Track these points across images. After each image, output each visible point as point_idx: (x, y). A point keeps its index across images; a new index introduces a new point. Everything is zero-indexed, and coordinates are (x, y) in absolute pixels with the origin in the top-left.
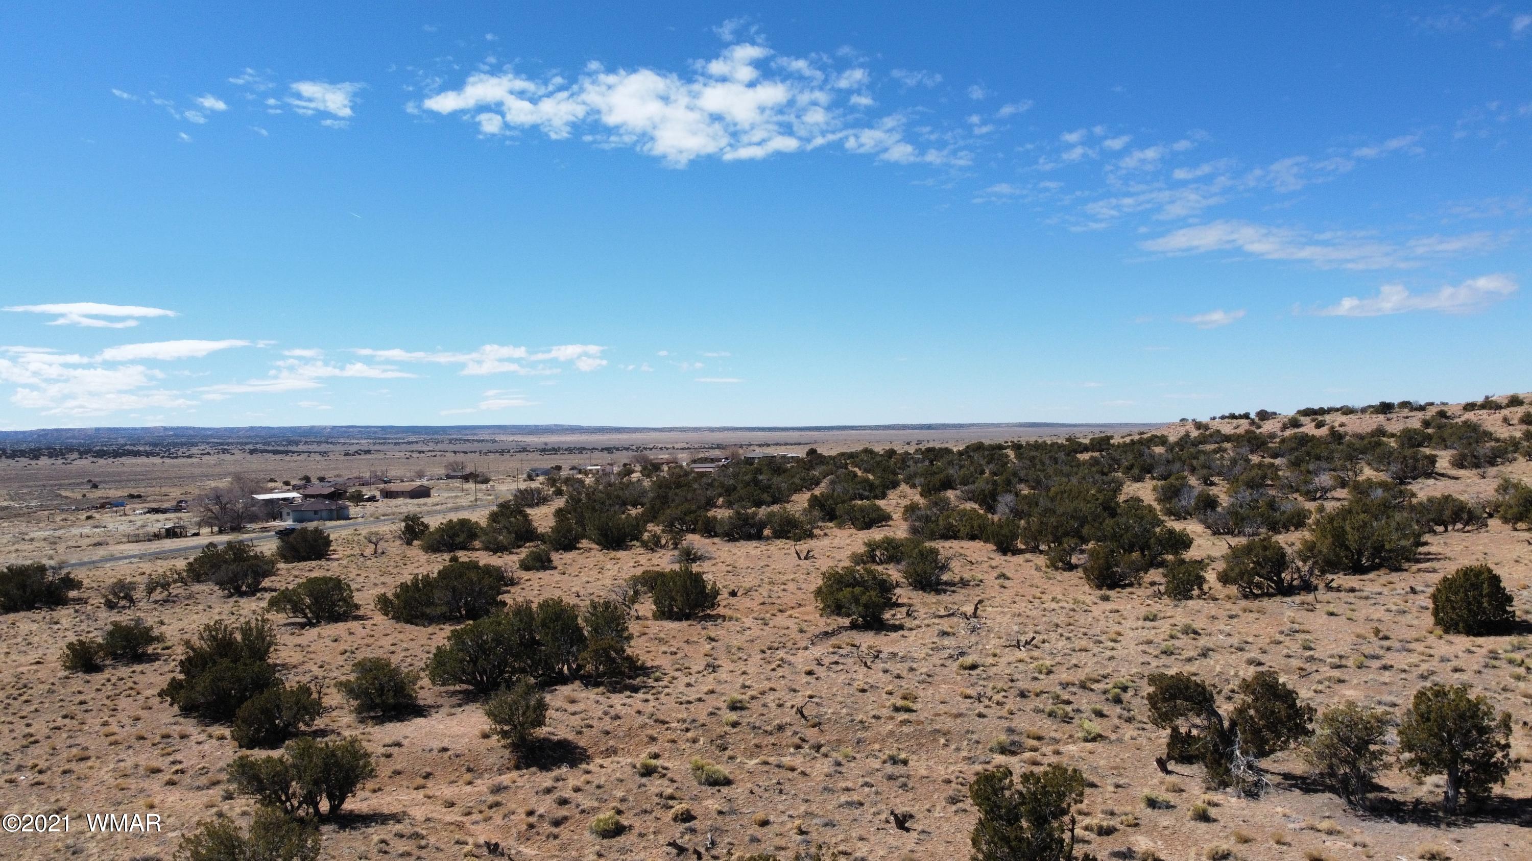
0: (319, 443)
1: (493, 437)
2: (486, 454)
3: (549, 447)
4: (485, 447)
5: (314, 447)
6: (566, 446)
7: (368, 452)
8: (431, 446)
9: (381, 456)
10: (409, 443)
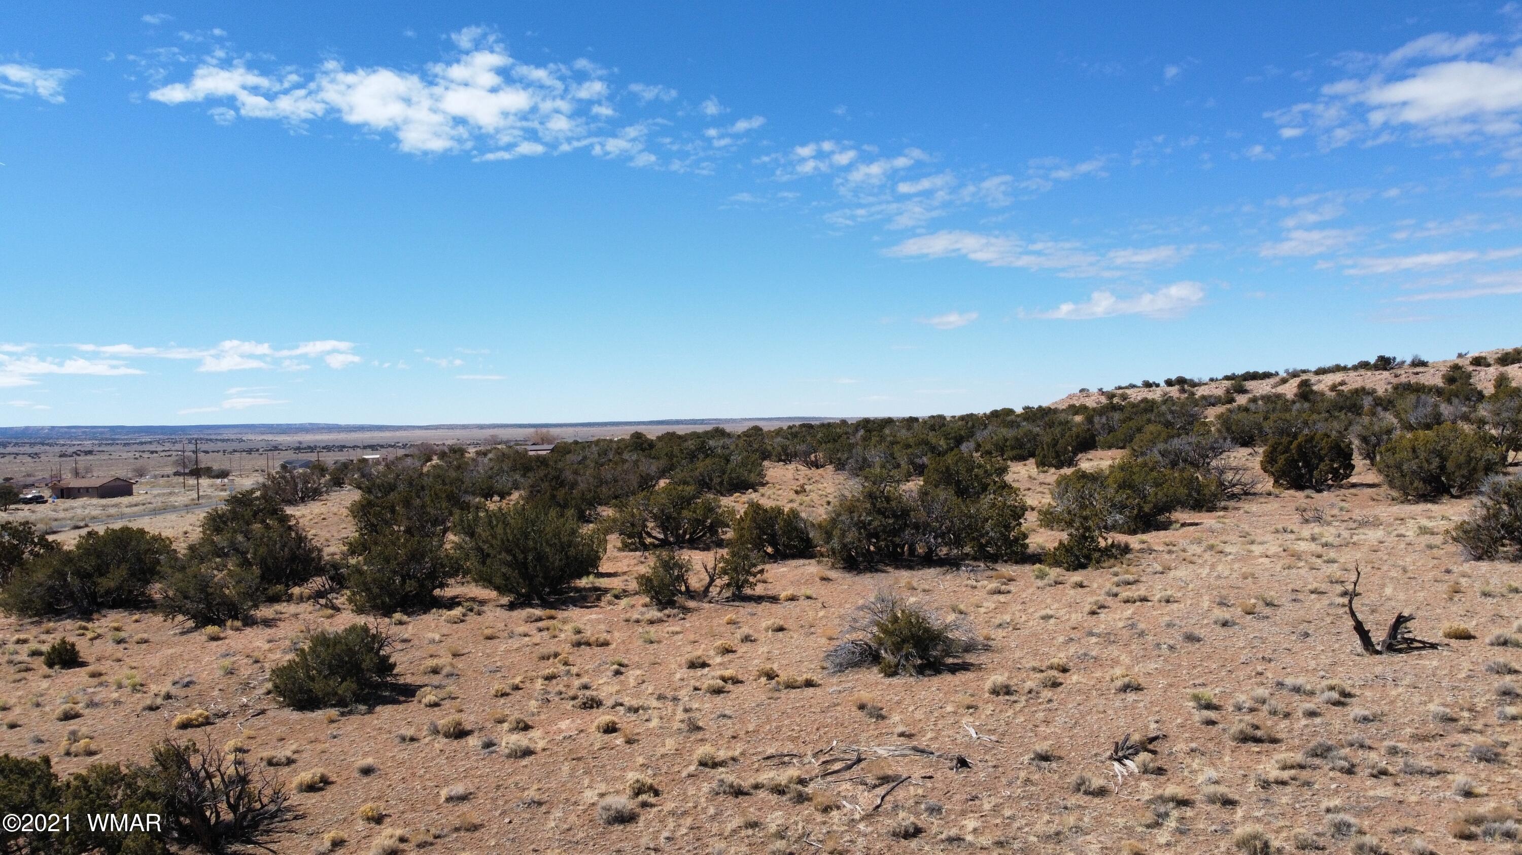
0: (32, 445)
1: (240, 436)
2: (231, 453)
3: (304, 445)
4: (229, 447)
5: (27, 449)
6: (324, 445)
7: (90, 452)
8: (167, 446)
9: (105, 457)
10: (142, 443)
